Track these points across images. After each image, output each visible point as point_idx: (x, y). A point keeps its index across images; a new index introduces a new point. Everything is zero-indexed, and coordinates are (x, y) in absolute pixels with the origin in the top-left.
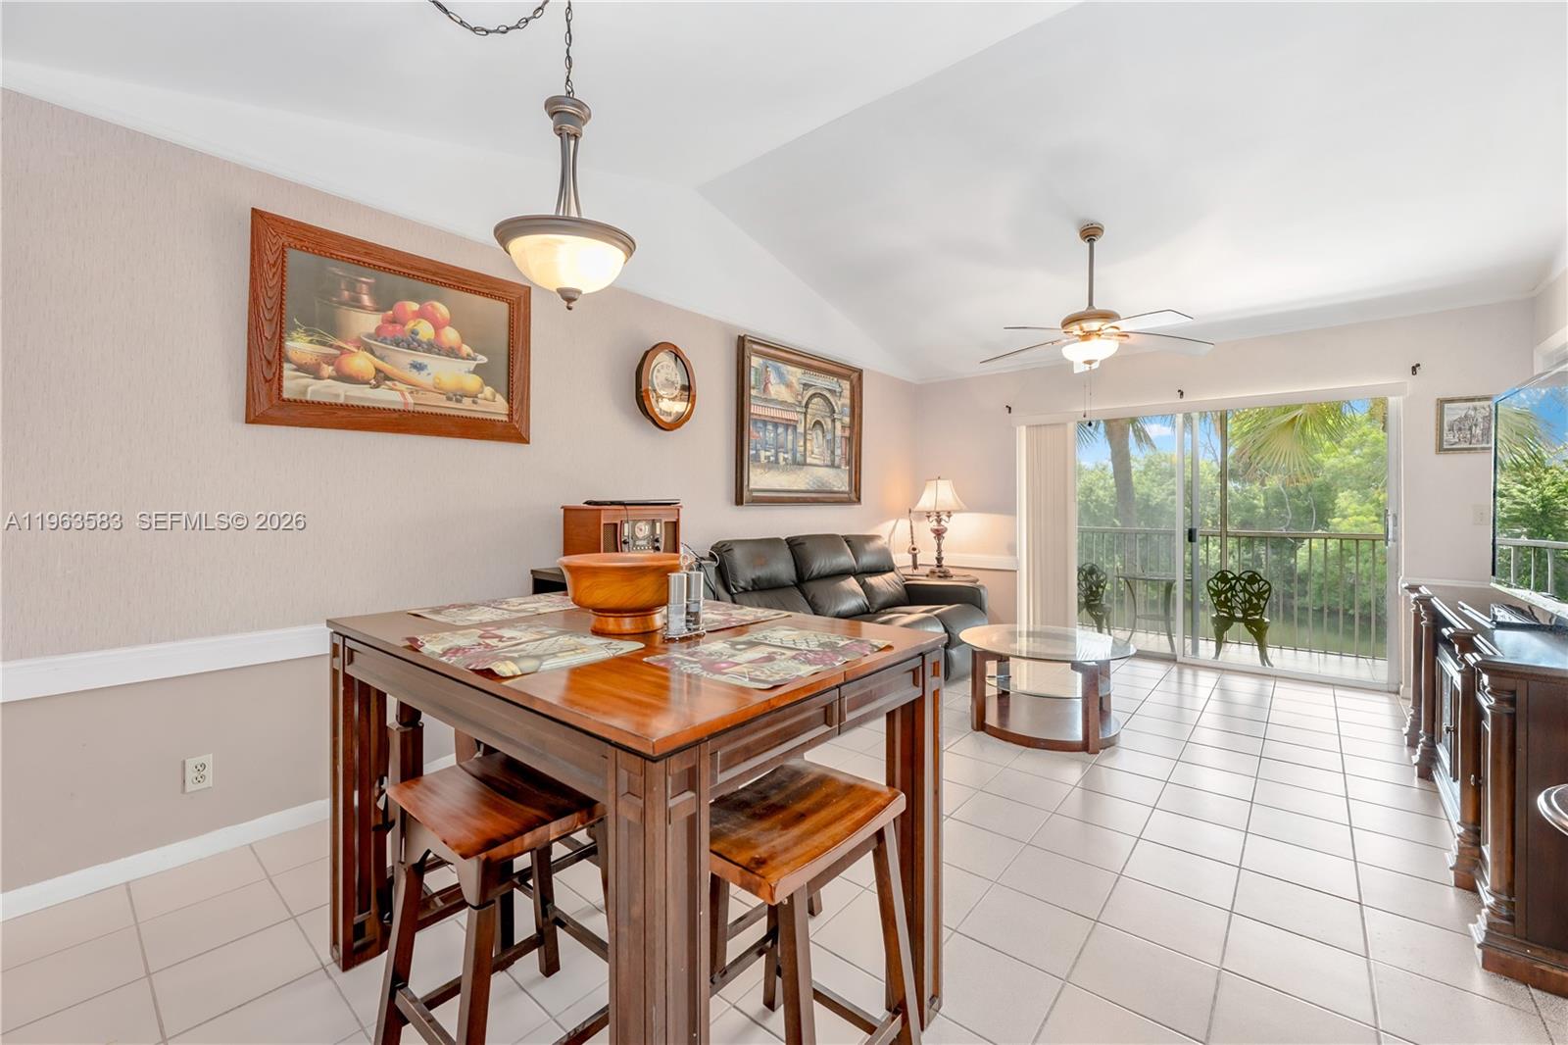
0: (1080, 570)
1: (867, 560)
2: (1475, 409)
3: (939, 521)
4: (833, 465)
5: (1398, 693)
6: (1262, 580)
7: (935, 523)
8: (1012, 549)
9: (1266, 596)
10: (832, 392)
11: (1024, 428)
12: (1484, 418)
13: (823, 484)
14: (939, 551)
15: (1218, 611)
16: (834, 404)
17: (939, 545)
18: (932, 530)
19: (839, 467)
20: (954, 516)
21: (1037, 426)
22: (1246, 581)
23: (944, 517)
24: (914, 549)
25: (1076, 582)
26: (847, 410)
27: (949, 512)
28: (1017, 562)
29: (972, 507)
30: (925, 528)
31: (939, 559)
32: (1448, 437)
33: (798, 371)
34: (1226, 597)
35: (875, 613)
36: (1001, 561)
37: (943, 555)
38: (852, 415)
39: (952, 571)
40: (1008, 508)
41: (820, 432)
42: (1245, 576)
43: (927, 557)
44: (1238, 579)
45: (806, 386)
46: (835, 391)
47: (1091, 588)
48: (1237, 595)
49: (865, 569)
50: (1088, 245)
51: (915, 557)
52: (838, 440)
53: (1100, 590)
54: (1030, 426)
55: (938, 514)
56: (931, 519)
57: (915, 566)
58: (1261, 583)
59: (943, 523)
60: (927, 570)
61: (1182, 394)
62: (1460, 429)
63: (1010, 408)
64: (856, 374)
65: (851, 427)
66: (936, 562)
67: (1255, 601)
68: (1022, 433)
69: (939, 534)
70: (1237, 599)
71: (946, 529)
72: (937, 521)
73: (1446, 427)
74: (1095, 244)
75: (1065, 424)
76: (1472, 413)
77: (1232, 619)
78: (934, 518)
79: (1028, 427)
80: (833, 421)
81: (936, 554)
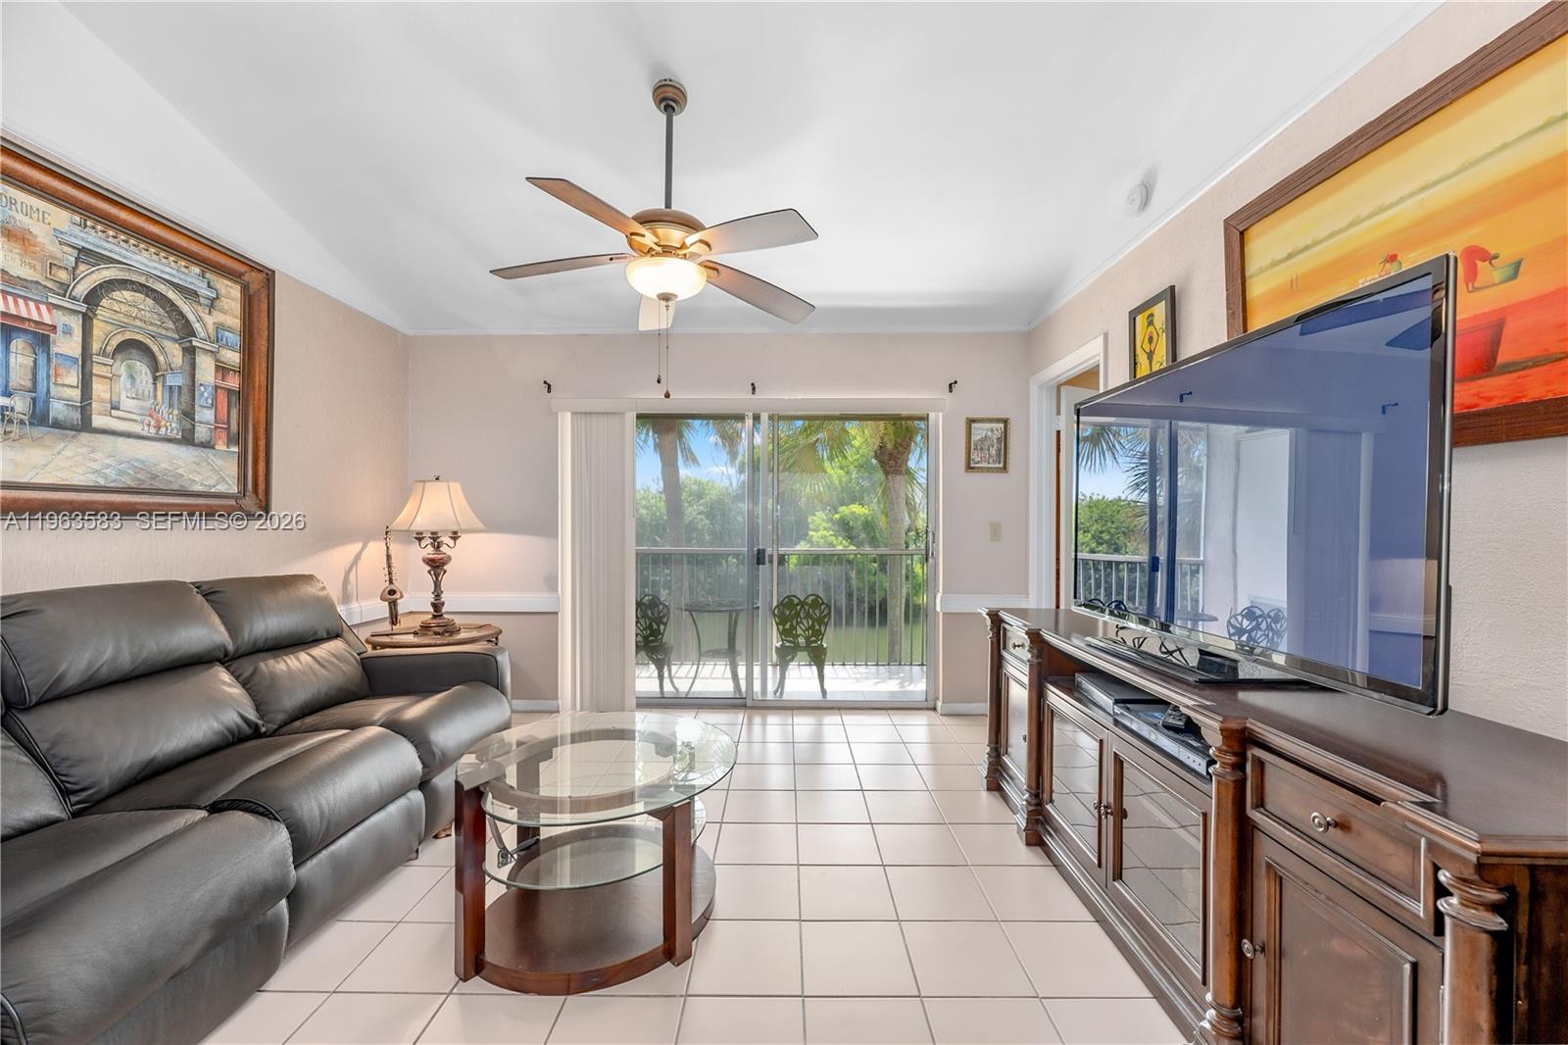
0: (639, 604)
1: (268, 623)
2: (992, 431)
3: (437, 547)
4: (188, 439)
5: (934, 709)
6: (823, 603)
7: (430, 549)
8: (551, 583)
9: (826, 620)
10: (190, 294)
11: (569, 414)
12: (998, 439)
13: (154, 477)
14: (438, 593)
15: (783, 640)
16: (191, 317)
17: (437, 584)
18: (424, 561)
19: (208, 445)
20: (464, 538)
21: (585, 413)
22: (811, 606)
23: (446, 539)
24: (392, 592)
25: (634, 619)
26: (235, 339)
27: (455, 533)
28: (558, 601)
29: (491, 526)
30: (412, 559)
31: (437, 606)
32: (975, 456)
33: (61, 218)
34: (791, 625)
35: (273, 734)
36: (534, 600)
37: (444, 597)
38: (248, 349)
39: (458, 620)
40: (545, 527)
41: (143, 370)
42: (809, 601)
43: (416, 600)
44: (802, 604)
45: (85, 254)
46: (195, 293)
47: (651, 625)
48: (801, 622)
49: (260, 644)
50: (664, 117)
51: (393, 605)
52: (204, 396)
53: (662, 627)
54: (576, 413)
55: (435, 536)
56: (423, 544)
57: (394, 619)
58: (823, 607)
59: (444, 549)
60: (415, 623)
61: (754, 389)
62: (982, 449)
63: (549, 386)
64: (261, 276)
65: (246, 370)
66: (432, 610)
67: (817, 627)
68: (566, 421)
69: (437, 566)
70: (801, 625)
71: (450, 558)
72: (432, 545)
73: (973, 447)
74: (676, 119)
75: (621, 414)
76: (989, 433)
77: (796, 648)
78: (427, 541)
79: (572, 413)
80: (190, 352)
81: (431, 598)
